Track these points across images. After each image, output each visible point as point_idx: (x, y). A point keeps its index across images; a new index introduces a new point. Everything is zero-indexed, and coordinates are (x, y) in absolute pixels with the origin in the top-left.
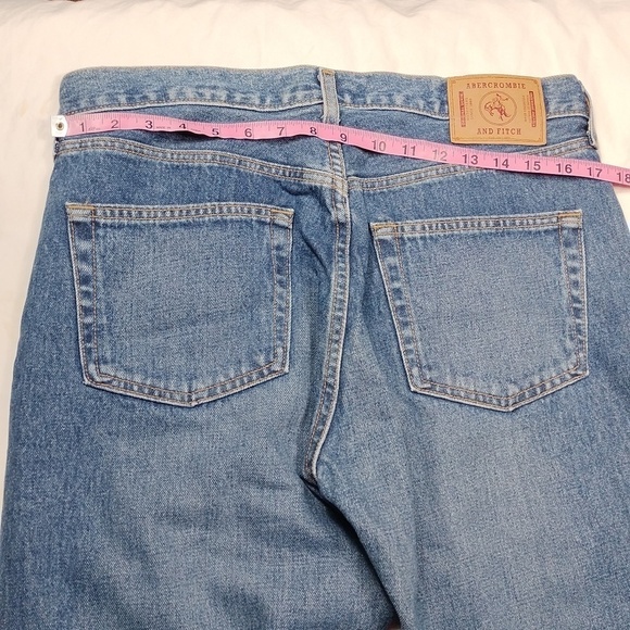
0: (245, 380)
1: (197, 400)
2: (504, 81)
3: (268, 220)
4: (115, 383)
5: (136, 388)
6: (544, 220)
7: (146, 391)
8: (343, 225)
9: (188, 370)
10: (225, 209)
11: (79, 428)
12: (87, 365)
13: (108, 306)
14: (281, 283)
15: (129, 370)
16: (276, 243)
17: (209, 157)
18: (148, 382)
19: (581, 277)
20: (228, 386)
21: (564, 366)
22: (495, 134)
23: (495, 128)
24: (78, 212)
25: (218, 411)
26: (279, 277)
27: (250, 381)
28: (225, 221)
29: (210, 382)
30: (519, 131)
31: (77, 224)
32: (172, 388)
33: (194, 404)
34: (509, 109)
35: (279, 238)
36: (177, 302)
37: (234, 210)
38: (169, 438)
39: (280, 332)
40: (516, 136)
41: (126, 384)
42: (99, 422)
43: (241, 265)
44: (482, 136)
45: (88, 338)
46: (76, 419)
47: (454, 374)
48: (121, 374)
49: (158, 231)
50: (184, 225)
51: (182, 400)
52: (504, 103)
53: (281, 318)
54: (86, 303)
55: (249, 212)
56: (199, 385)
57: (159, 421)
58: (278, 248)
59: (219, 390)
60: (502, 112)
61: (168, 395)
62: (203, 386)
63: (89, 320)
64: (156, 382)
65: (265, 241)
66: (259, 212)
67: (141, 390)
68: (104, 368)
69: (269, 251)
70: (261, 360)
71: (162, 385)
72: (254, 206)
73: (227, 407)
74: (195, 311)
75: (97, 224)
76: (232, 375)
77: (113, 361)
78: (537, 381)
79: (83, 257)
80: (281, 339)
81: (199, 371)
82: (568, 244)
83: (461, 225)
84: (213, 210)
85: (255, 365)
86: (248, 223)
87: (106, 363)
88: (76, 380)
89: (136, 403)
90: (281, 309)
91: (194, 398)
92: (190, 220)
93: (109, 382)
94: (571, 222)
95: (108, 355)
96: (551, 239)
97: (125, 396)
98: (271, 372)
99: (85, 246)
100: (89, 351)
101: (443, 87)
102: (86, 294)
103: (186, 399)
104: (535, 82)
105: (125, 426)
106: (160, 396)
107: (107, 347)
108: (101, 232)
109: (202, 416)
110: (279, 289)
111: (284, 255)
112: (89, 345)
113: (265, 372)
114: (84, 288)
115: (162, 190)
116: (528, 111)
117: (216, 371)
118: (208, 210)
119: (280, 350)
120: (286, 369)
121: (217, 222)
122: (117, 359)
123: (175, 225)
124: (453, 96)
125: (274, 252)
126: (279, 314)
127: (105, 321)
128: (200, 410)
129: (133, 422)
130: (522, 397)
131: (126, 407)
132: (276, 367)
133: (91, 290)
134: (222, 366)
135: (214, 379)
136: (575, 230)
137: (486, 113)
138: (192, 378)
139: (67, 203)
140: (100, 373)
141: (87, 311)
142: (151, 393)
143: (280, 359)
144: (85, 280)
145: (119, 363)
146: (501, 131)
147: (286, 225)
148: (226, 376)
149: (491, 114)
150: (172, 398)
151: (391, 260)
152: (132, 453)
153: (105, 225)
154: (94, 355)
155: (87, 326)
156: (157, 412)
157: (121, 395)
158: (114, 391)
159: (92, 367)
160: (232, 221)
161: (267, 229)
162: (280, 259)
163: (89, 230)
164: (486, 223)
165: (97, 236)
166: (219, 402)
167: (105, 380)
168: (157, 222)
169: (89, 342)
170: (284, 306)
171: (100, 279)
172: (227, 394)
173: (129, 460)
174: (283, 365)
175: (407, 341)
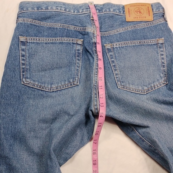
0: (67, 86)
1: (53, 90)
2: (140, 4)
3: (75, 43)
4: (30, 84)
5: (36, 86)
6: (153, 41)
7: (39, 87)
9: (51, 82)
10: (63, 39)
11: (19, 96)
12: (23, 79)
13: (29, 64)
14: (78, 60)
15: (34, 81)
16: (77, 49)
17: (59, 25)
18: (39, 84)
19: (164, 57)
20: (62, 87)
21: (160, 81)
22: (139, 18)
23: (138, 17)
24: (22, 39)
25: (58, 93)
26: (78, 58)
27: (68, 86)
28: (63, 43)
29: (57, 85)
30: (145, 17)
31: (22, 42)
32: (46, 86)
33: (52, 91)
35: (79, 47)
36: (49, 63)
37: (65, 40)
39: (77, 73)
40: (144, 19)
41: (33, 84)
42: (25, 94)
43: (67, 54)
44: (135, 19)
45: (23, 72)
46: (19, 93)
47: (129, 84)
48: (32, 82)
49: (44, 44)
50: (51, 43)
51: (49, 90)
52: (141, 10)
53: (78, 69)
54: (23, 62)
55: (70, 40)
56: (53, 86)
57: (42, 95)
58: (78, 50)
59: (59, 88)
60: (140, 12)
61: (45, 88)
62: (55, 86)
63: (24, 67)
64: (42, 84)
65: (74, 48)
66: (73, 40)
67: (37, 86)
68: (27, 80)
69: (75, 51)
70: (71, 81)
71: (43, 85)
72: (71, 39)
73: (61, 93)
74: (53, 66)
75: (27, 42)
76: (63, 84)
77: (30, 78)
78: (153, 85)
79: (23, 50)
80: (77, 75)
81: (54, 82)
82: (160, 48)
83: (130, 43)
84: (60, 39)
85: (70, 82)
86: (69, 43)
87: (28, 78)
88: (19, 82)
89: (36, 90)
90: (78, 67)
91: (52, 89)
92: (53, 42)
93: (28, 84)
94: (161, 41)
95: (29, 76)
96: (155, 46)
97: (33, 88)
98: (74, 84)
99: (23, 47)
100: (23, 75)
102: (23, 60)
103: (50, 90)
104: (149, 4)
105: (32, 96)
106: (42, 88)
107: (28, 74)
108: (28, 44)
109: (54, 94)
110: (77, 61)
111: (80, 52)
112: (23, 74)
113: (72, 84)
114: (23, 58)
115: (46, 34)
116: (148, 12)
117: (58, 83)
118: (58, 40)
119: (77, 78)
120: (78, 84)
121: (60, 43)
122: (31, 78)
123: (49, 43)
125: (77, 51)
126: (77, 68)
127: (28, 67)
128: (53, 93)
129: (34, 95)
130: (148, 90)
131: (33, 91)
132: (75, 83)
133: (25, 59)
134: (60, 81)
135: (58, 85)
136: (162, 44)
137: (136, 13)
138: (52, 84)
139: (19, 36)
140: (26, 81)
141: (23, 64)
142: (40, 87)
143: (77, 81)
144: (23, 56)
145: (32, 79)
146: (140, 18)
147: (81, 44)
148: (61, 84)
149: (137, 13)
150: (46, 89)
152: (34, 103)
153: (29, 42)
154: (25, 76)
155: (23, 68)
156: (41, 93)
157: (32, 87)
158: (30, 86)
159: (24, 79)
160: (65, 43)
161: (75, 45)
162: (79, 53)
163: (25, 43)
164: (137, 42)
165: (27, 45)
166: (59, 91)
167: (27, 83)
168: (44, 42)
169: (23, 73)
170: (79, 66)
171: (27, 56)
172: (61, 89)
173: (33, 105)
174: (77, 82)
175: (117, 75)
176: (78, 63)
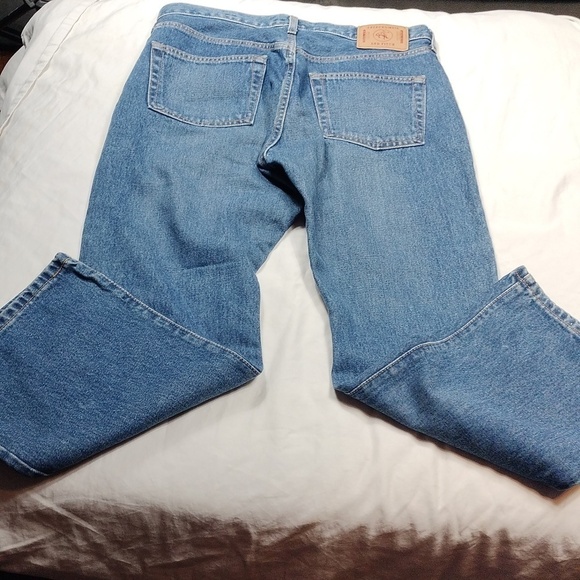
0: (230, 123)
4: (163, 110)
5: (173, 115)
6: (405, 79)
7: (179, 117)
8: (291, 64)
13: (165, 86)
16: (255, 70)
17: (227, 41)
19: (423, 103)
20: (221, 124)
21: (410, 137)
22: (380, 45)
23: (380, 42)
24: (157, 46)
26: (254, 85)
30: (393, 45)
31: (156, 50)
34: (388, 35)
35: (258, 68)
37: (233, 58)
38: (188, 137)
40: (391, 46)
41: (169, 112)
44: (373, 45)
45: (153, 94)
47: (347, 131)
49: (194, 66)
54: (155, 80)
60: (384, 36)
63: (154, 87)
66: (247, 58)
67: (176, 116)
70: (240, 116)
75: (165, 53)
78: (393, 139)
79: (157, 63)
82: (416, 90)
83: (357, 75)
85: (236, 118)
86: (241, 63)
87: (160, 103)
89: (173, 120)
92: (211, 62)
93: (160, 109)
94: (419, 80)
96: (408, 87)
98: (244, 122)
99: (158, 58)
100: (152, 99)
101: (356, 29)
102: (155, 77)
104: (405, 28)
105: (166, 130)
108: (166, 56)
111: (260, 75)
113: (241, 122)
114: (154, 74)
115: (200, 51)
116: (399, 36)
118: (222, 59)
119: (250, 114)
120: (252, 123)
124: (360, 33)
127: (162, 91)
129: (170, 128)
130: (385, 145)
131: (168, 121)
132: (247, 121)
133: (158, 76)
136: (421, 84)
137: (377, 37)
141: (154, 84)
142: (181, 118)
143: (249, 118)
144: (156, 71)
146: (384, 44)
147: (262, 62)
151: (318, 87)
152: (168, 141)
153: (169, 55)
155: (153, 90)
157: (166, 115)
158: (163, 113)
164: (372, 77)
165: (164, 57)
168: (194, 61)
169: (153, 96)
171: (163, 74)
173: (165, 144)
174: (250, 120)
175: (323, 118)
176: (254, 94)
